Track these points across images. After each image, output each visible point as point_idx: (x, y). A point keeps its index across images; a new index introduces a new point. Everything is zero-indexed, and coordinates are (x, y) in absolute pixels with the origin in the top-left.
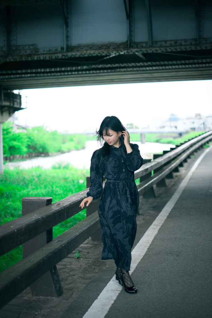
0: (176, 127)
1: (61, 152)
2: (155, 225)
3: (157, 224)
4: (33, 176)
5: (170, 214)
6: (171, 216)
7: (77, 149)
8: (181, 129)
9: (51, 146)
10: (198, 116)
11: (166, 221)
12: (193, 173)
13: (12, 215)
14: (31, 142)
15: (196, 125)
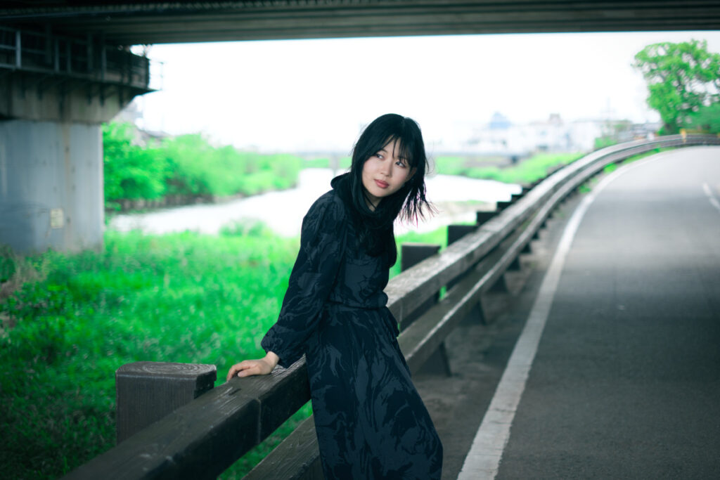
0: (504, 143)
1: (242, 194)
2: (497, 410)
3: (503, 407)
4: (176, 252)
5: (531, 373)
6: (535, 382)
7: (279, 188)
8: (516, 148)
9: (219, 179)
10: (555, 118)
11: (525, 396)
12: (567, 257)
13: (120, 351)
14: (173, 171)
15: (549, 140)
